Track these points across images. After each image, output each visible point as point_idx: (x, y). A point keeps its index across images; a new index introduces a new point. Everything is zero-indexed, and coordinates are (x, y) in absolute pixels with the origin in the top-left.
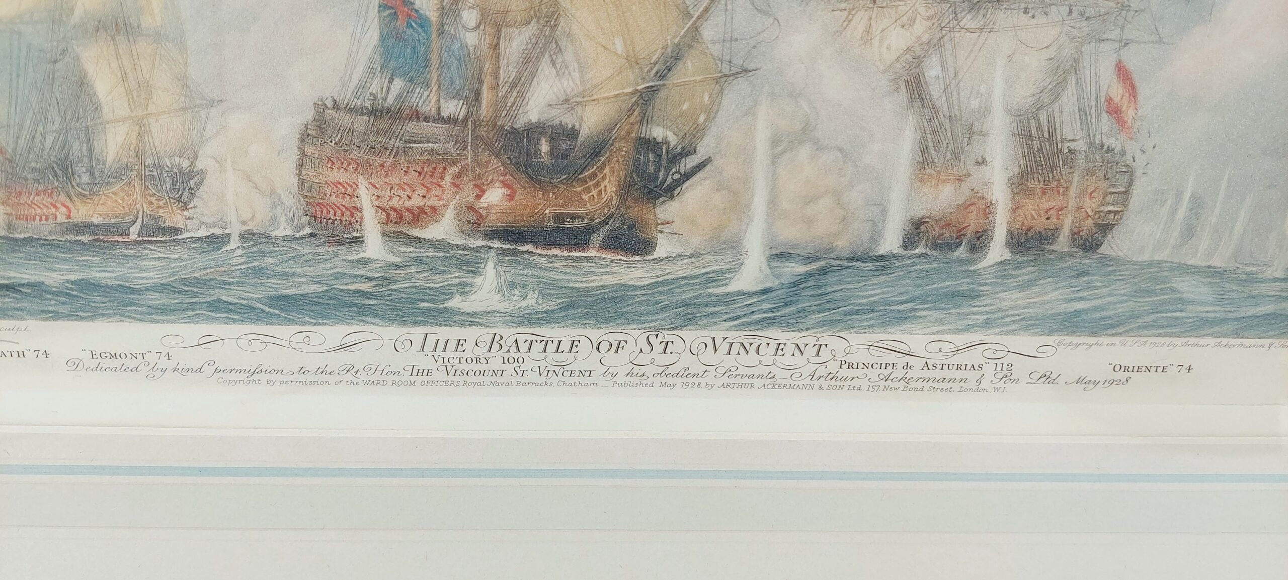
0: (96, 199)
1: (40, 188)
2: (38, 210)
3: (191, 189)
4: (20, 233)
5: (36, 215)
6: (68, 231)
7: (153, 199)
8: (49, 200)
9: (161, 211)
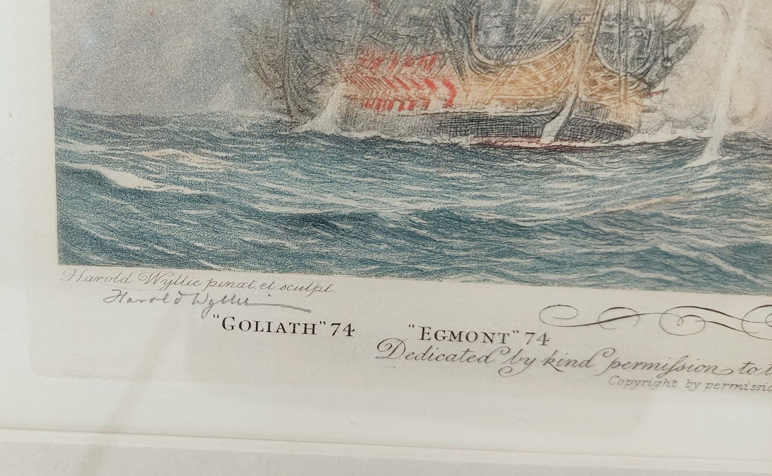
0: (503, 72)
1: (415, 53)
2: (402, 92)
3: (668, 59)
4: (361, 131)
5: (395, 100)
6: (441, 127)
7: (599, 76)
8: (425, 74)
9: (607, 96)
